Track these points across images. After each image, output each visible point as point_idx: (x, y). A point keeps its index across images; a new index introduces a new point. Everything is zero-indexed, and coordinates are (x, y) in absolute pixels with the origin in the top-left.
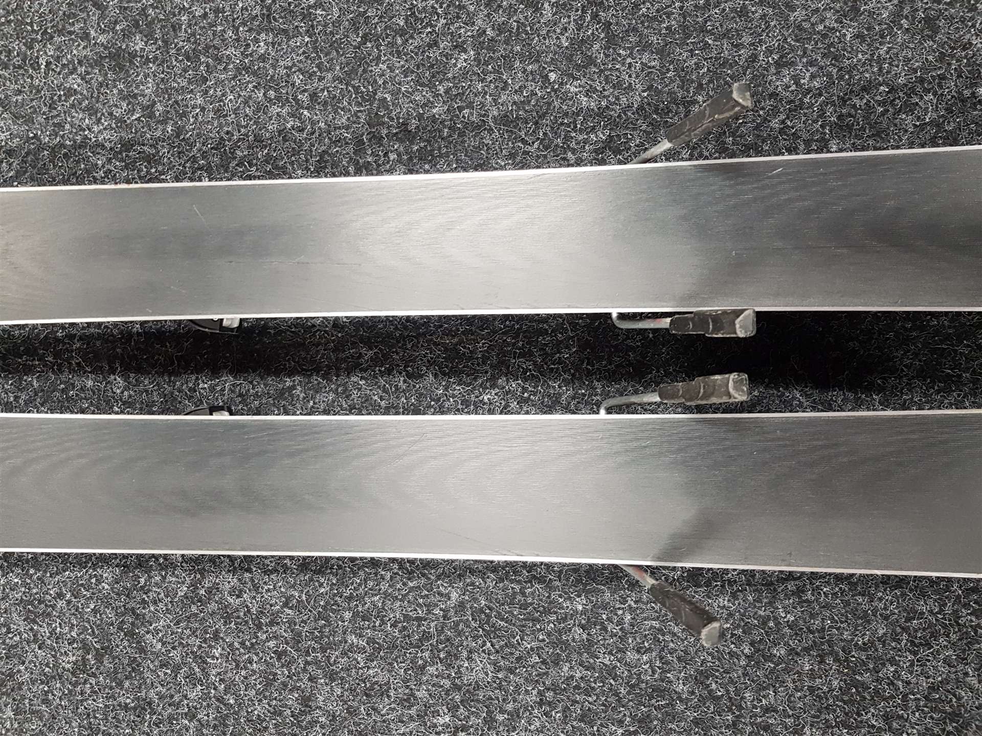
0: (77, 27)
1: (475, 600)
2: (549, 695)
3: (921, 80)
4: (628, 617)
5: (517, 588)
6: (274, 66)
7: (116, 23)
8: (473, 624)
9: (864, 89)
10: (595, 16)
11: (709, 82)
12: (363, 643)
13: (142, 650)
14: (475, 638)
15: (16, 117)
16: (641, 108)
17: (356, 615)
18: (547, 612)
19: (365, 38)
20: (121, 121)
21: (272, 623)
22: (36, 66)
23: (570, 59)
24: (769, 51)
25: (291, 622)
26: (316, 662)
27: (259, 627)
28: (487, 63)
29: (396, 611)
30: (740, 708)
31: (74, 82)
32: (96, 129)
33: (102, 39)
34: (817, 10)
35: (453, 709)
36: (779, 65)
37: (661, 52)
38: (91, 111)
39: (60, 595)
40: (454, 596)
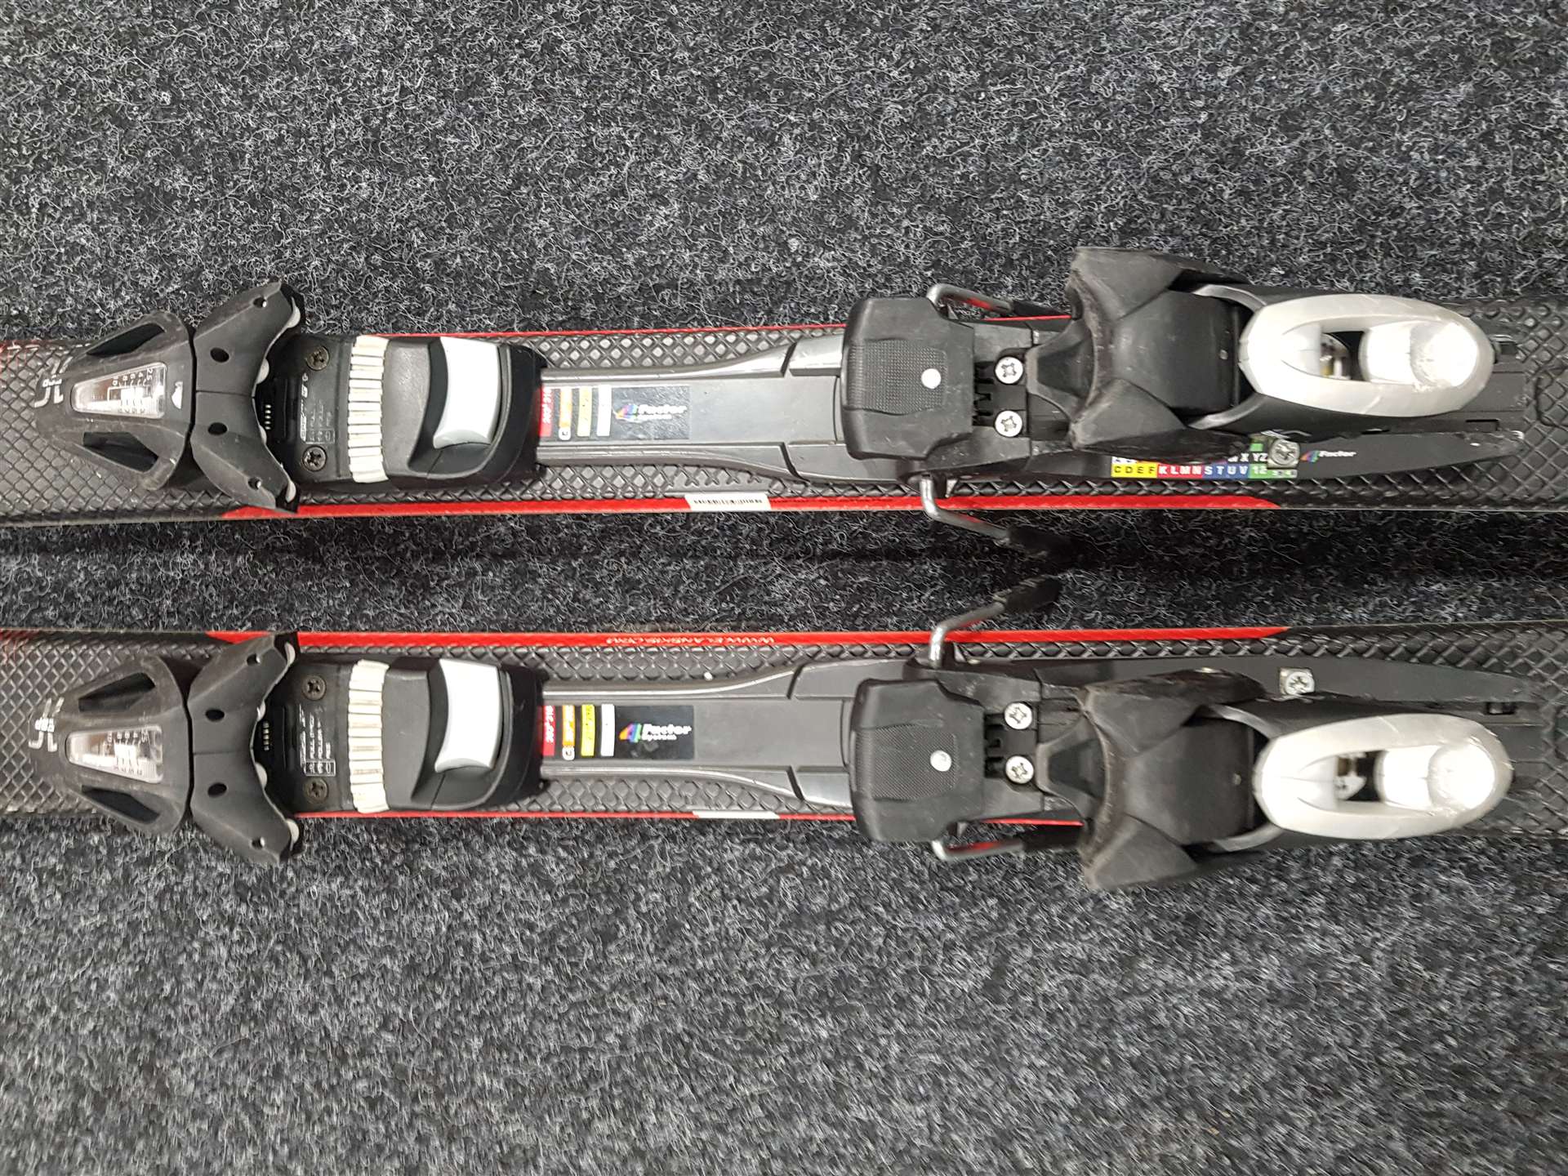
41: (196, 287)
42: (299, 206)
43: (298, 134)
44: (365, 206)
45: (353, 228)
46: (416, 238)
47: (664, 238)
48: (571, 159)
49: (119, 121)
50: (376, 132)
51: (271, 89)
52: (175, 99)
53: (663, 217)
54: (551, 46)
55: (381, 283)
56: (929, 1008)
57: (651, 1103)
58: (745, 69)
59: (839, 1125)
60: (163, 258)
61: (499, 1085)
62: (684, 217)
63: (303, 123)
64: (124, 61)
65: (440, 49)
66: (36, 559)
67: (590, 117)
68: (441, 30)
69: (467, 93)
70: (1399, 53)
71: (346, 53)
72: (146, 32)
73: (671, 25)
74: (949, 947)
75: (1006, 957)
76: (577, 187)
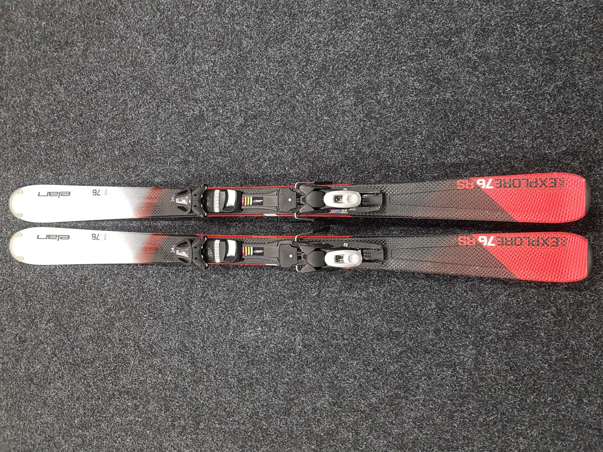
41: (194, 177)
42: (209, 163)
43: (209, 150)
44: (219, 163)
45: (217, 167)
46: (227, 168)
47: (266, 167)
48: (251, 154)
49: (181, 148)
50: (221, 150)
51: (204, 143)
52: (190, 145)
53: (265, 164)
54: (248, 135)
55: (222, 176)
56: (308, 299)
57: (265, 313)
58: (279, 138)
59: (294, 318)
60: (189, 172)
61: (241, 309)
62: (269, 164)
63: (209, 148)
64: (182, 138)
65: (230, 136)
66: (170, 222)
67: (254, 147)
68: (231, 132)
69: (235, 143)
70: (389, 132)
71: (216, 137)
72: (185, 133)
73: (267, 130)
74: (311, 289)
75: (321, 290)
76: (252, 159)
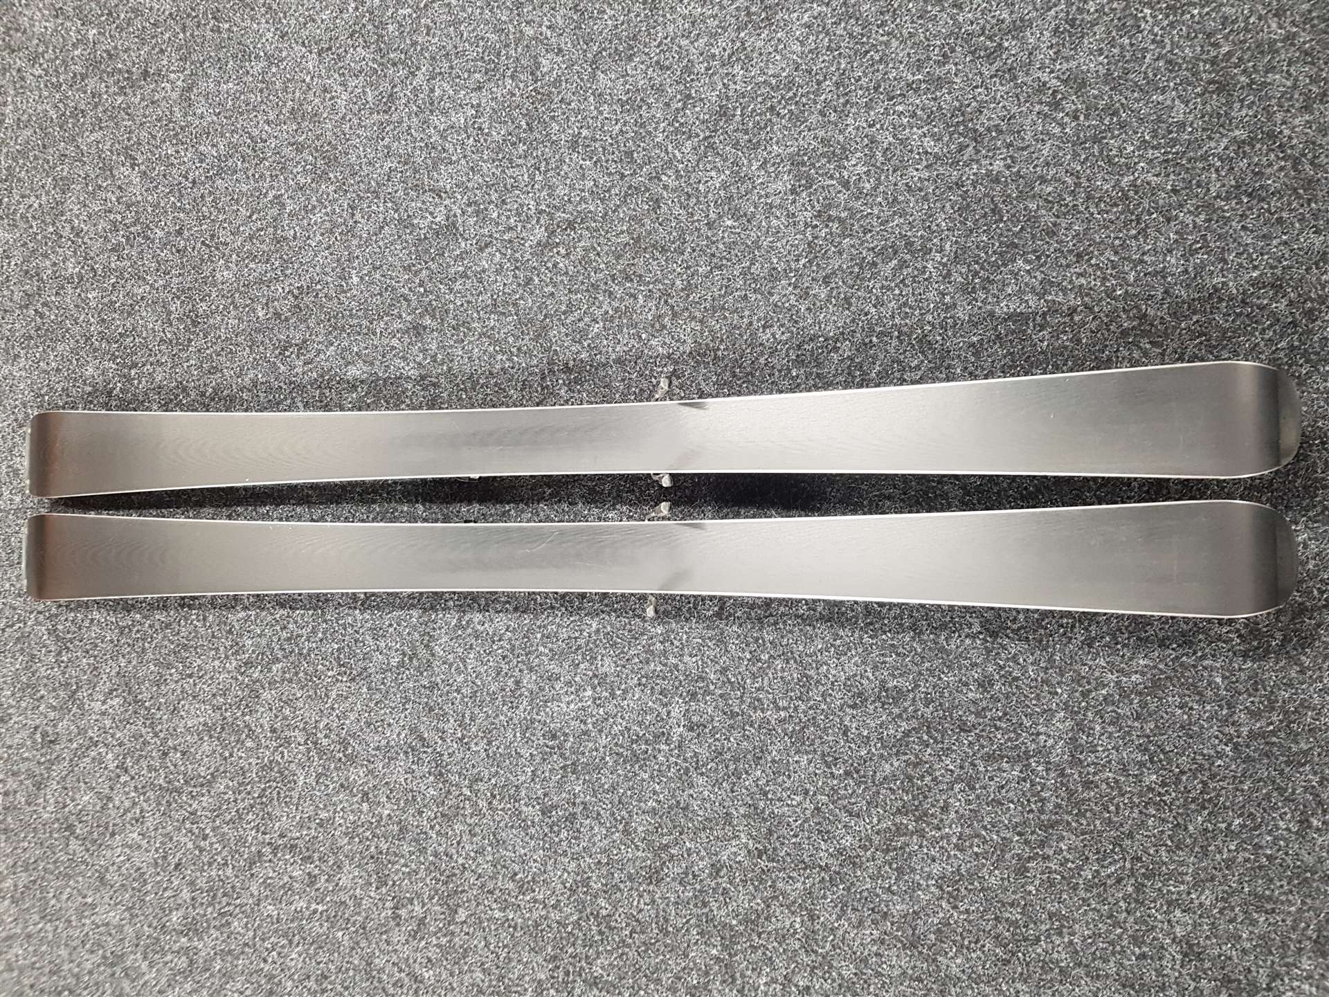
0: (396, 311)
1: (605, 627)
2: (644, 680)
3: (843, 333)
4: (685, 637)
5: (627, 621)
6: (499, 333)
7: (416, 309)
8: (604, 641)
9: (811, 339)
10: (666, 302)
11: (728, 337)
12: (547, 651)
13: (433, 655)
14: (605, 648)
15: (365, 362)
16: (691, 353)
17: (543, 636)
18: (642, 634)
19: (546, 316)
20: (420, 364)
21: (500, 640)
22: (374, 334)
23: (653, 326)
24: (759, 320)
25: (510, 639)
26: (523, 662)
27: (494, 642)
28: (609, 330)
29: (564, 634)
30: (744, 688)
31: (395, 342)
32: (407, 368)
33: (409, 318)
34: (785, 295)
35: (594, 688)
36: (764, 327)
37: (701, 321)
38: (404, 358)
39: (391, 625)
40: (594, 625)
